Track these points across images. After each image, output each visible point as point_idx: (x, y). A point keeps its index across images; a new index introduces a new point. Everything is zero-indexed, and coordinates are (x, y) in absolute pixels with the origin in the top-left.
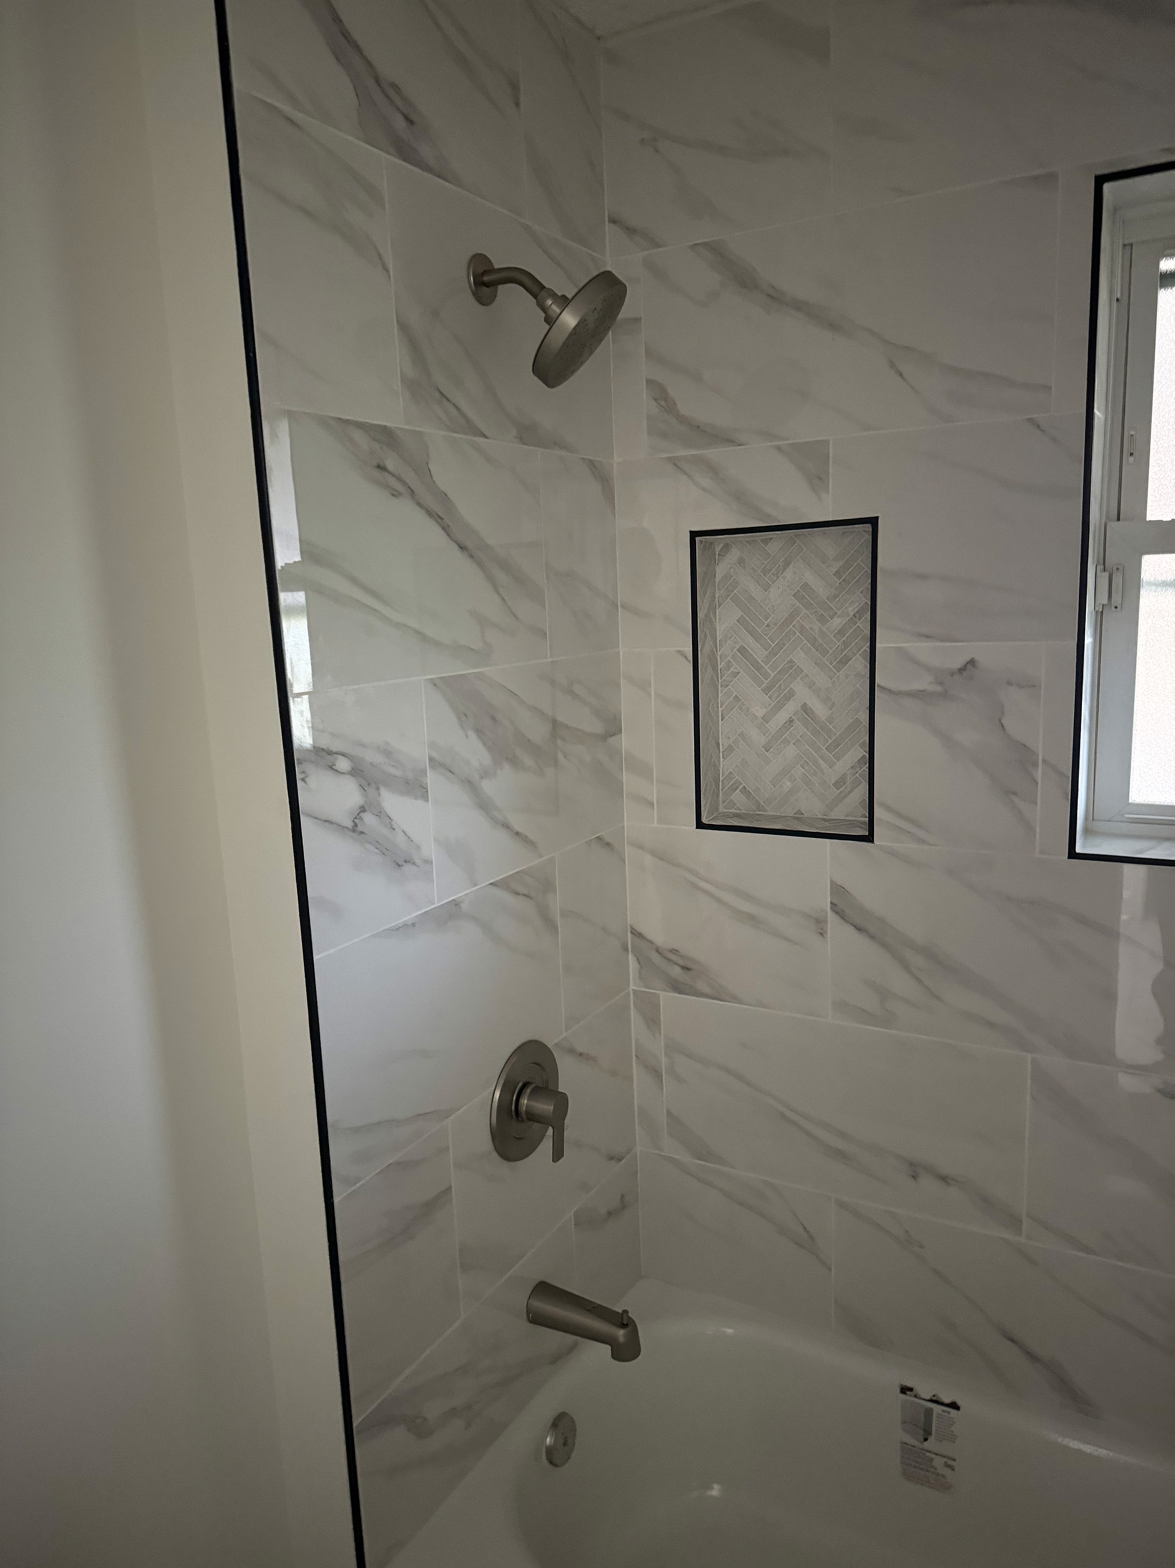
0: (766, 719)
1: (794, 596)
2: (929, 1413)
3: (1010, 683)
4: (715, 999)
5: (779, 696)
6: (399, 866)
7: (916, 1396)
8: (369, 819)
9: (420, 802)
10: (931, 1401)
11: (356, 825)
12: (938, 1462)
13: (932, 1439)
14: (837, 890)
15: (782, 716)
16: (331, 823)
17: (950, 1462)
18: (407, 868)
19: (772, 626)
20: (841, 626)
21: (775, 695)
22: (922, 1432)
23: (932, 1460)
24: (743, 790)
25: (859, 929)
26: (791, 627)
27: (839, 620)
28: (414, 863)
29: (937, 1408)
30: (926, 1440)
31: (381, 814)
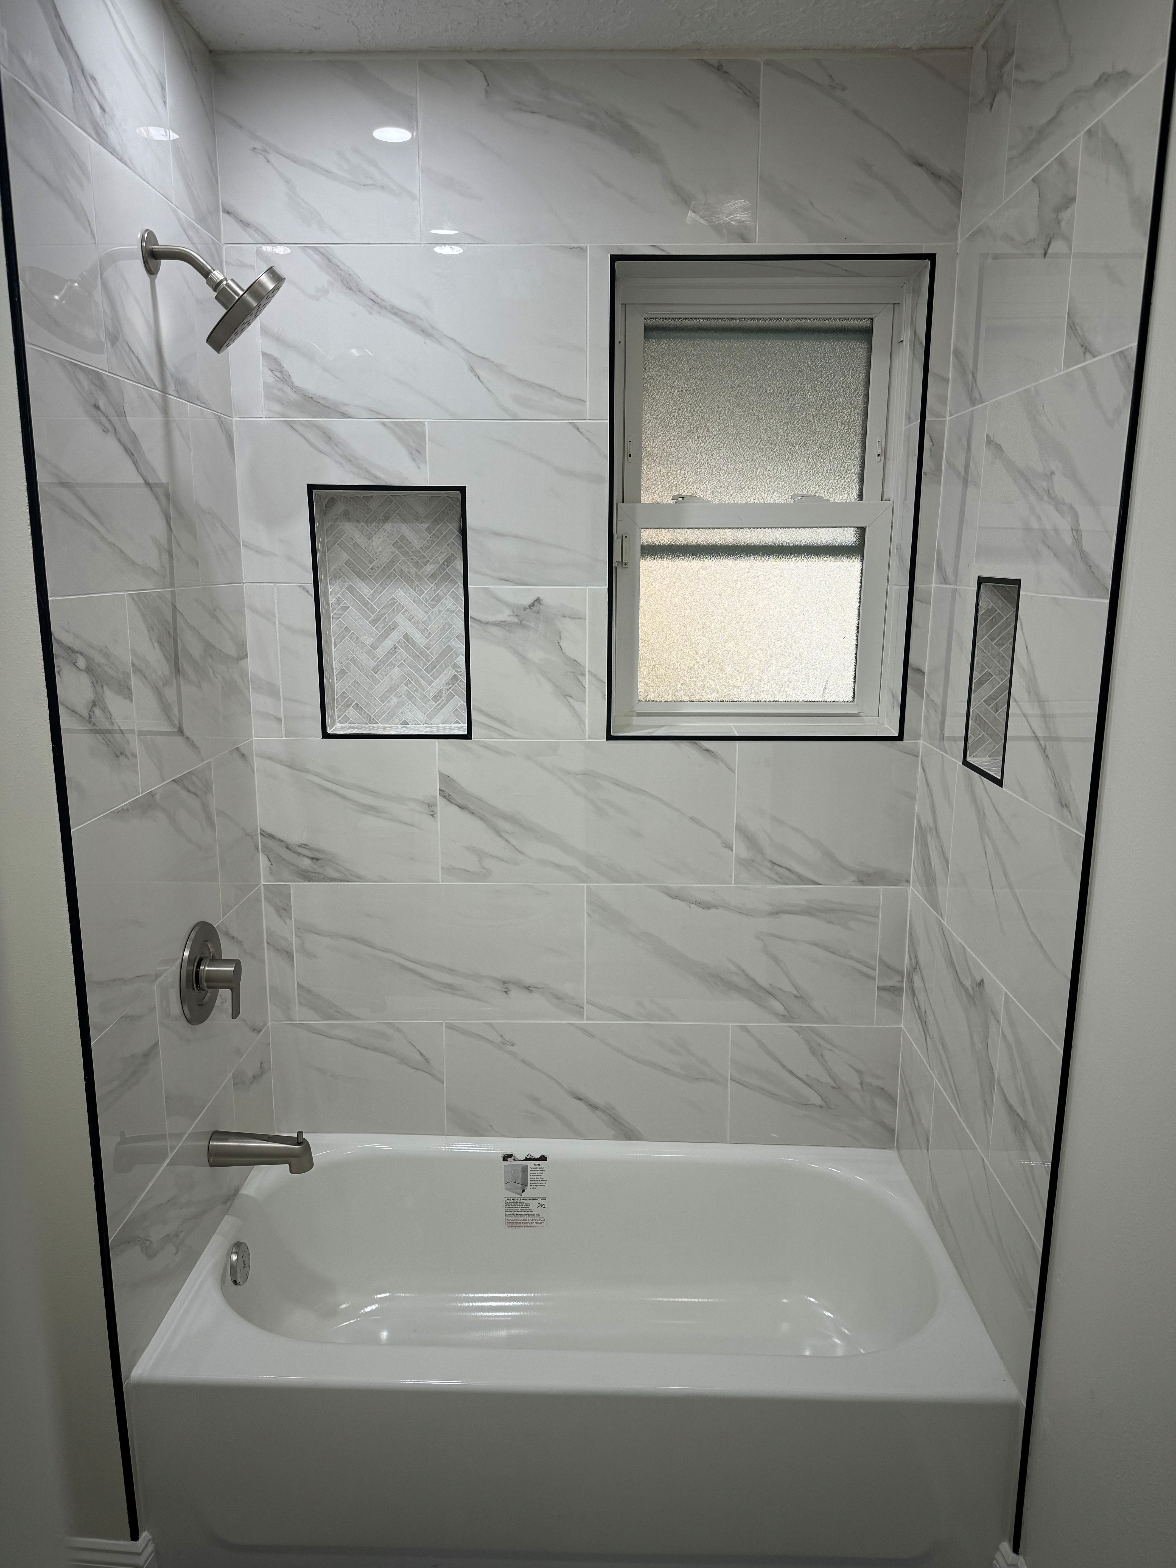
0: (374, 647)
1: (393, 545)
2: (525, 1169)
3: (564, 616)
4: (342, 881)
5: (384, 627)
6: (117, 756)
7: (515, 1160)
8: (98, 712)
9: (127, 702)
10: (527, 1159)
11: (90, 717)
12: (533, 1205)
13: (528, 1189)
14: (445, 779)
15: (388, 643)
16: (76, 713)
17: (542, 1202)
18: (122, 759)
19: (376, 569)
20: (433, 571)
21: (381, 626)
22: (520, 1186)
23: (528, 1205)
24: (355, 707)
25: (462, 808)
26: (392, 570)
27: (432, 566)
28: (126, 756)
29: (531, 1164)
30: (523, 1191)
31: (105, 710)
